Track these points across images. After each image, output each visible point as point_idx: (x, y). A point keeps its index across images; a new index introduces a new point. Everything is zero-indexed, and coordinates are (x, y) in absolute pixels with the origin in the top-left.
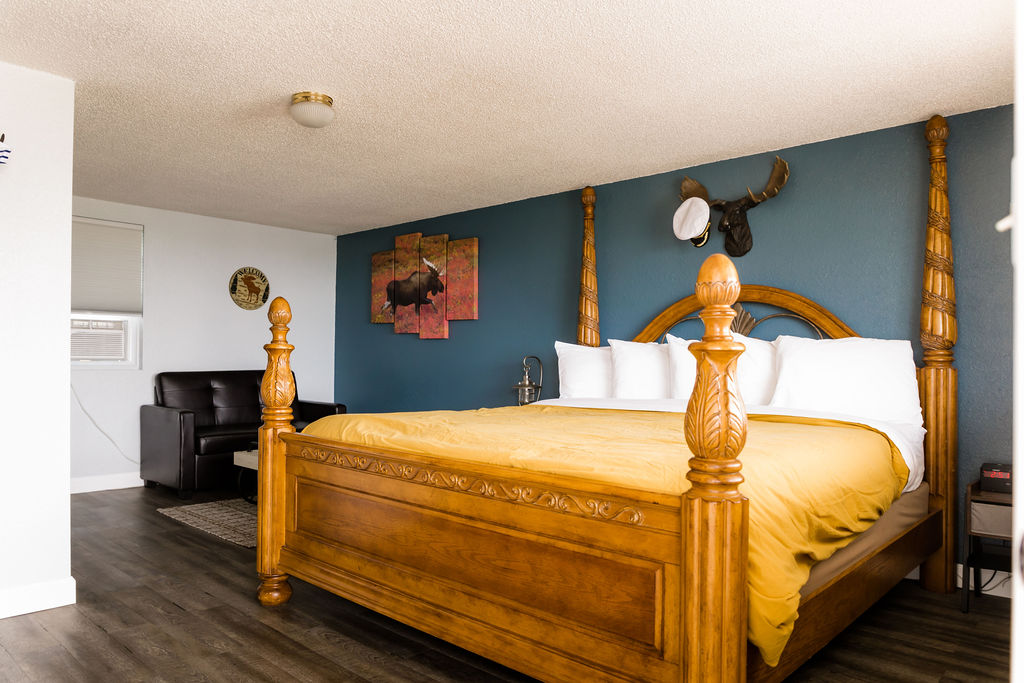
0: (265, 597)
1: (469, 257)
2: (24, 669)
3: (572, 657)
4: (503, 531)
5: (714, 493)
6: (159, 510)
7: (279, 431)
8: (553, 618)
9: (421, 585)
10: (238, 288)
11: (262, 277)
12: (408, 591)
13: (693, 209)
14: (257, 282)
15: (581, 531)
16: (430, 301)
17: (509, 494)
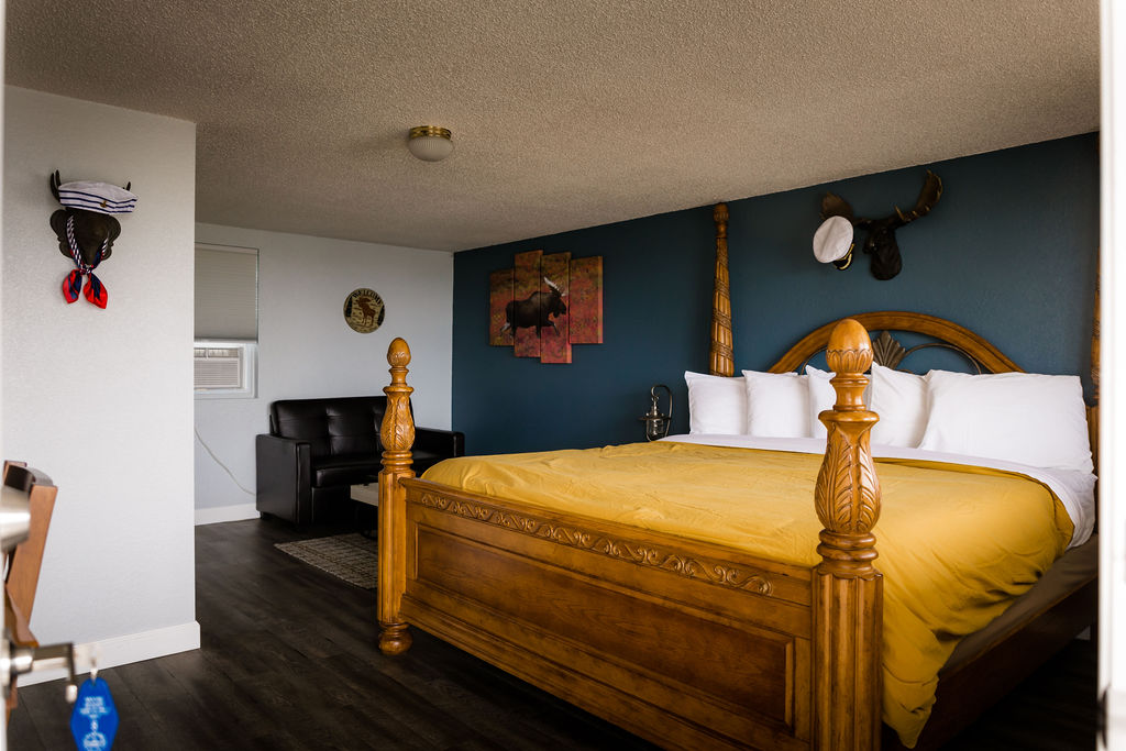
0: (386, 646)
1: (593, 277)
2: (155, 718)
3: (699, 727)
4: (629, 592)
5: (846, 568)
6: (276, 545)
7: (399, 476)
8: (680, 685)
9: (544, 643)
10: (354, 311)
11: (378, 298)
12: (532, 649)
13: (835, 230)
14: (372, 304)
15: (709, 598)
16: (552, 323)
17: (634, 555)
